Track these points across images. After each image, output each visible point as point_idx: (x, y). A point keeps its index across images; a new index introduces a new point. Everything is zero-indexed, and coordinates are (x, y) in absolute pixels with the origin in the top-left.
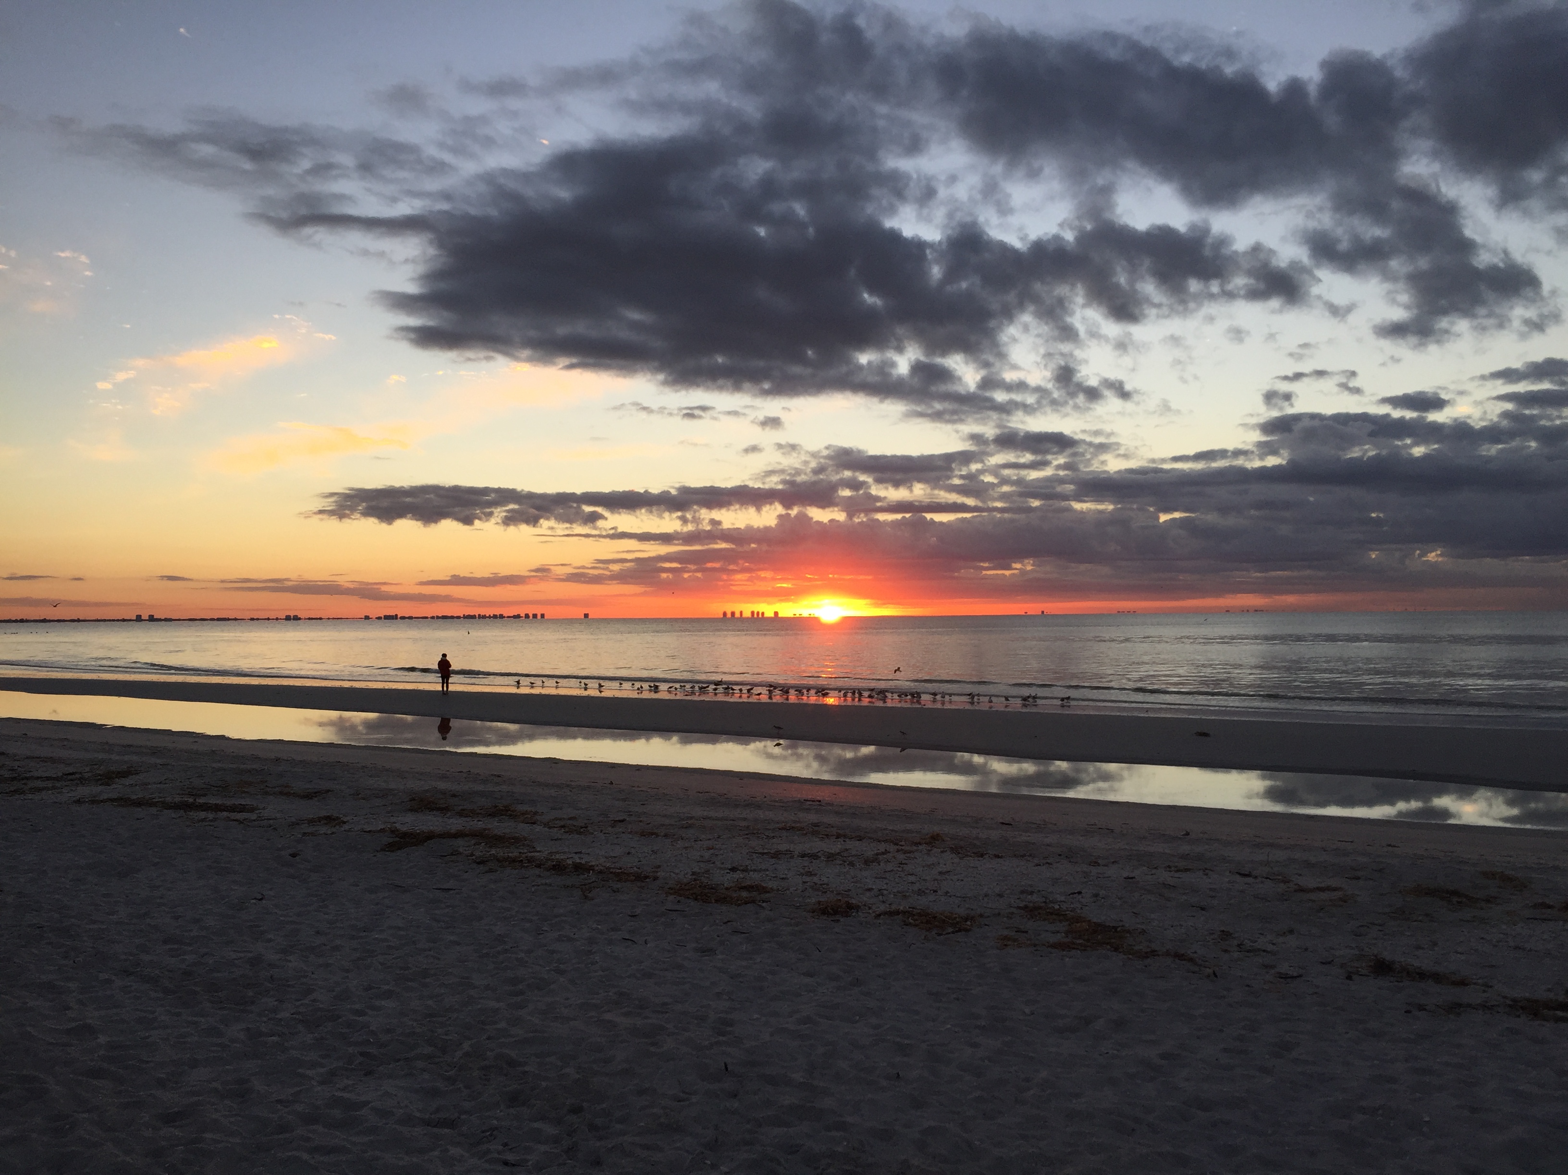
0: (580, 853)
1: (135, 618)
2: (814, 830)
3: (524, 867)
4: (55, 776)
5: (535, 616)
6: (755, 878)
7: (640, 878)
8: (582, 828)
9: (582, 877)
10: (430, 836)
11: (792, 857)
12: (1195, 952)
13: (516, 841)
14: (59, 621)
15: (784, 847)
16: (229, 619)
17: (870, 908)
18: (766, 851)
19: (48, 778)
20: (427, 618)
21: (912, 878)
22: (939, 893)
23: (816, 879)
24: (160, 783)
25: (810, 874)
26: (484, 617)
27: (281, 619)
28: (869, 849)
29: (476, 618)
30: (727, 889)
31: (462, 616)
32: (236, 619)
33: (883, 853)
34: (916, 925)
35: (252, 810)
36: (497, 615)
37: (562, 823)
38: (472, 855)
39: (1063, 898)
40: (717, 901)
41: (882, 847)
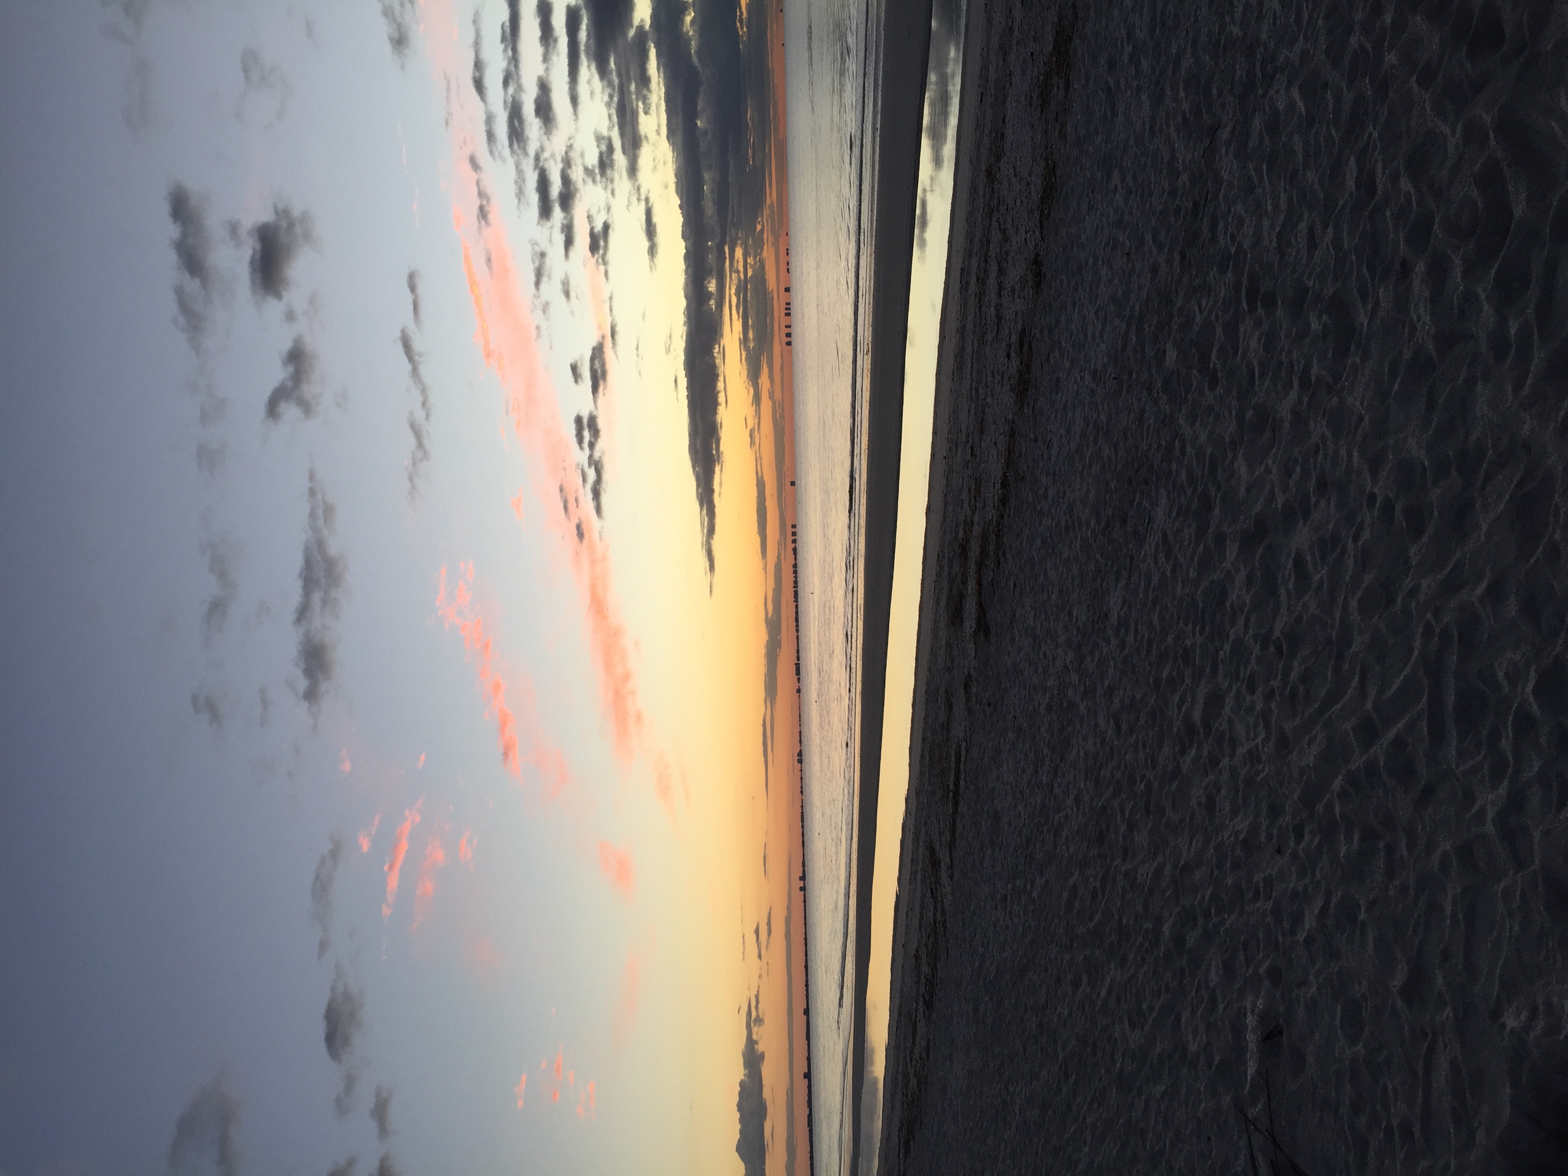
1: (803, 892)
5: (793, 534)
14: (806, 955)
16: (802, 813)
20: (797, 636)
25: (1013, 290)
27: (801, 767)
32: (802, 807)
36: (794, 570)
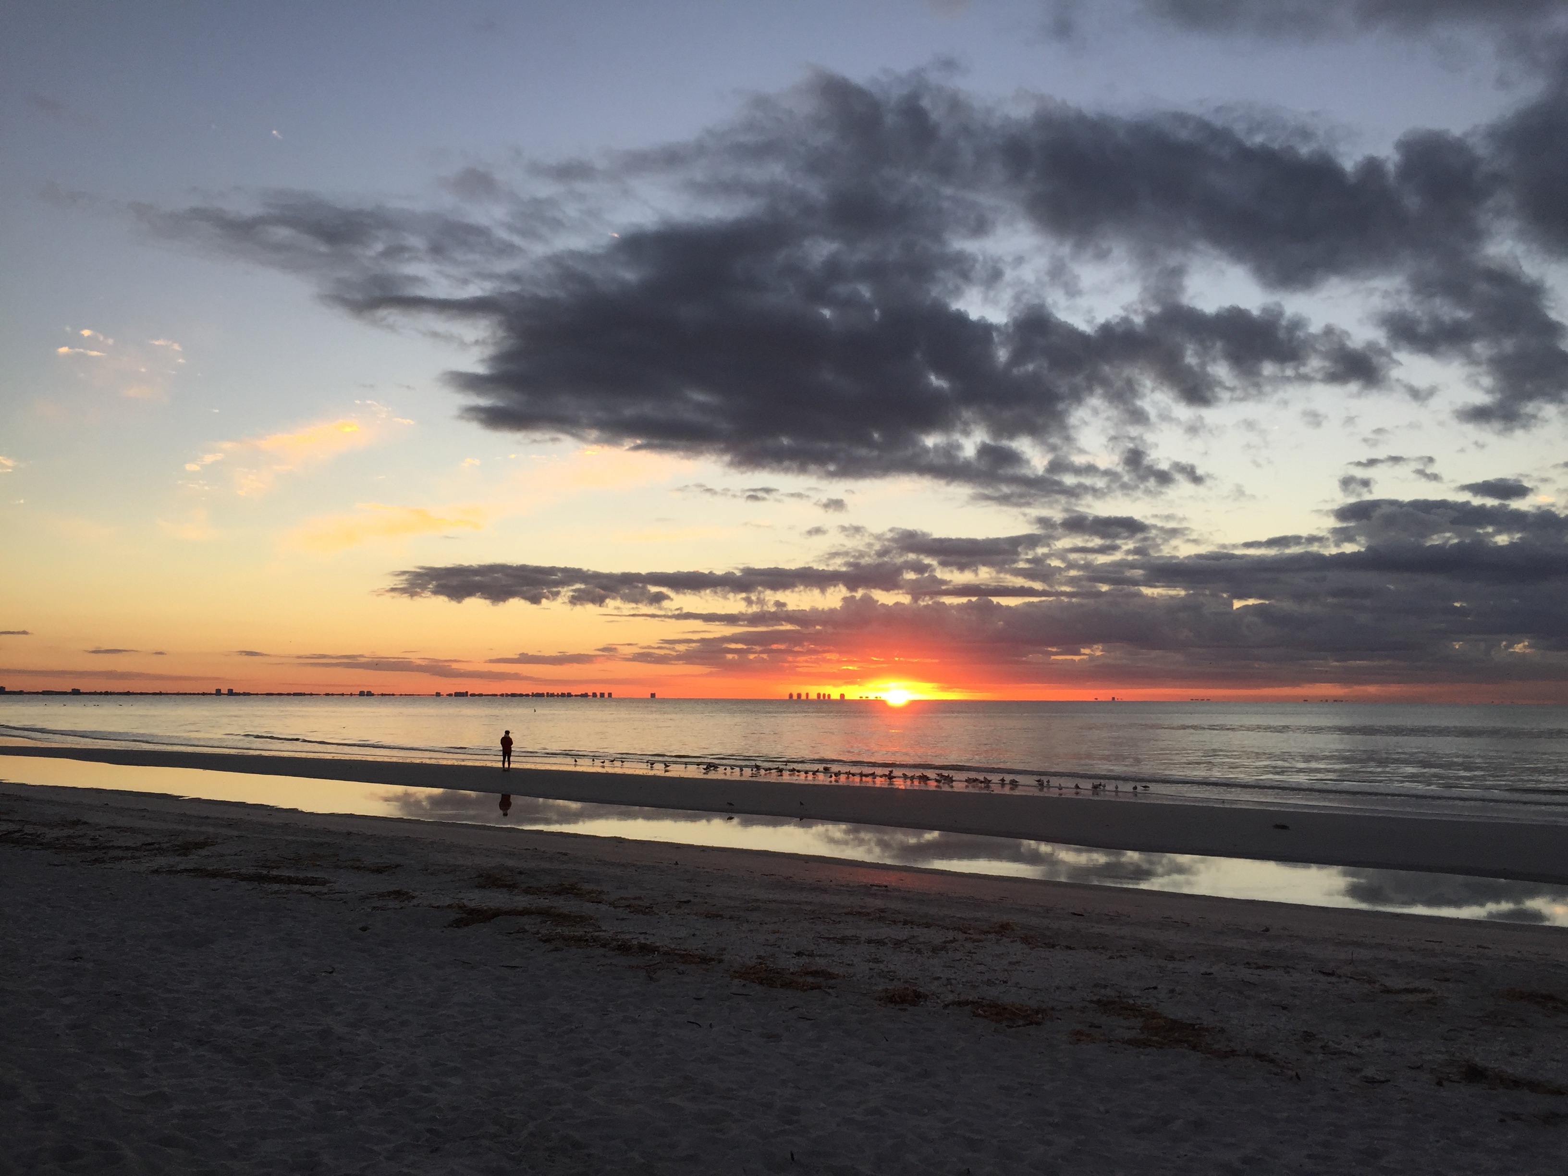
0: (646, 933)
1: (215, 692)
2: (881, 916)
3: (590, 946)
4: (134, 846)
5: (602, 695)
6: (820, 963)
7: (704, 960)
8: (647, 908)
9: (647, 958)
10: (496, 914)
11: (858, 943)
12: (1277, 1053)
13: (581, 919)
14: (141, 694)
15: (849, 932)
16: (304, 694)
17: (938, 998)
18: (831, 936)
19: (127, 848)
20: (496, 695)
21: (981, 968)
22: (1009, 984)
23: (882, 966)
24: (235, 855)
25: (877, 961)
26: (552, 695)
27: (355, 695)
28: (937, 937)
29: (544, 696)
30: (792, 973)
31: (531, 694)
32: (311, 694)
33: (951, 942)
34: (986, 1017)
35: (324, 883)
36: (565, 694)
37: (627, 903)
38: (538, 933)
39: (1138, 993)
40: (782, 986)
41: (951, 935)
